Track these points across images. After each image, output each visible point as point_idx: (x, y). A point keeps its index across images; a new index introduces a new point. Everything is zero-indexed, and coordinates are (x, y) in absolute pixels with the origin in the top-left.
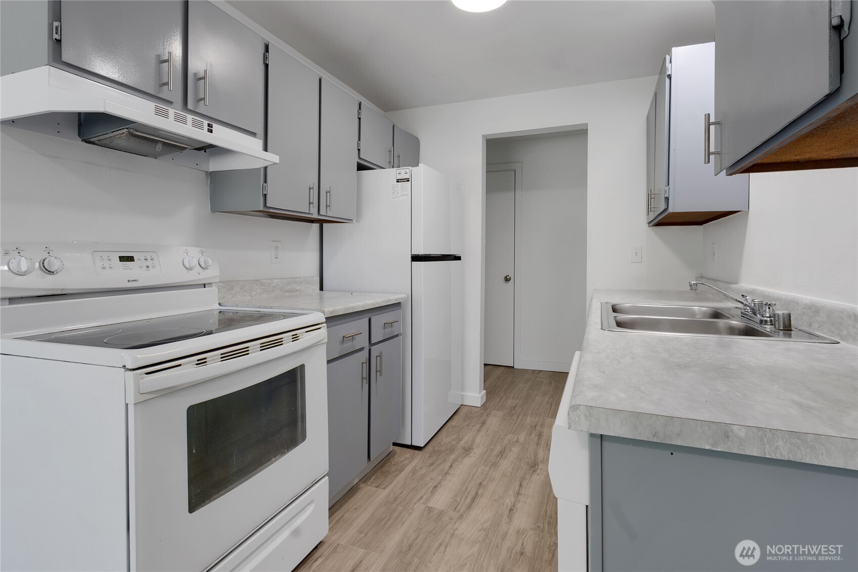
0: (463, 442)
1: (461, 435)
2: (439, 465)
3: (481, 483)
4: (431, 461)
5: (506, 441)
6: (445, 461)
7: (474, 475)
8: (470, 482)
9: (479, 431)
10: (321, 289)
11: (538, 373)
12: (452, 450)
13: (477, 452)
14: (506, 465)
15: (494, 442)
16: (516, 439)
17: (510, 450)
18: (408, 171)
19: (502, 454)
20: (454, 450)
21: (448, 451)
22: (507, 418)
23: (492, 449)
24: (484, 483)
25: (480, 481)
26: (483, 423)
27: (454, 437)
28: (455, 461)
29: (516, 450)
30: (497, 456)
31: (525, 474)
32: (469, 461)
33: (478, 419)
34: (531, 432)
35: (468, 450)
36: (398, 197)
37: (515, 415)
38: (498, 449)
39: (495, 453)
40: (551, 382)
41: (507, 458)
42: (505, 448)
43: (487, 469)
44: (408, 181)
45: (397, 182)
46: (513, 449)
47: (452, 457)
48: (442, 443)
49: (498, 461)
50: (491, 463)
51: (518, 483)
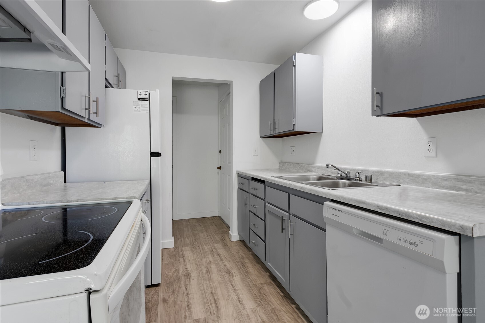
0: (181, 272)
1: (176, 268)
2: (178, 291)
3: (212, 293)
4: (171, 291)
5: (205, 264)
6: (180, 287)
7: (204, 289)
8: (205, 294)
9: (184, 262)
10: (65, 181)
11: (189, 221)
12: (178, 279)
13: (194, 274)
14: (215, 276)
15: (199, 266)
16: (208, 261)
17: (211, 268)
18: (147, 93)
19: (208, 271)
20: (179, 278)
21: (177, 280)
22: (194, 250)
23: (201, 271)
24: (213, 292)
25: (210, 291)
26: (183, 257)
27: (173, 270)
28: (186, 285)
29: (213, 266)
30: (207, 273)
31: (229, 278)
32: (194, 282)
33: (178, 255)
34: (213, 254)
35: (188, 276)
36: (139, 111)
37: (197, 246)
38: (204, 270)
39: (204, 272)
40: (200, 224)
41: (213, 273)
42: (207, 267)
43: (208, 283)
44: (148, 100)
45: (138, 100)
46: (212, 267)
47: (182, 283)
48: (169, 277)
49: (209, 276)
50: (207, 279)
51: (230, 285)
